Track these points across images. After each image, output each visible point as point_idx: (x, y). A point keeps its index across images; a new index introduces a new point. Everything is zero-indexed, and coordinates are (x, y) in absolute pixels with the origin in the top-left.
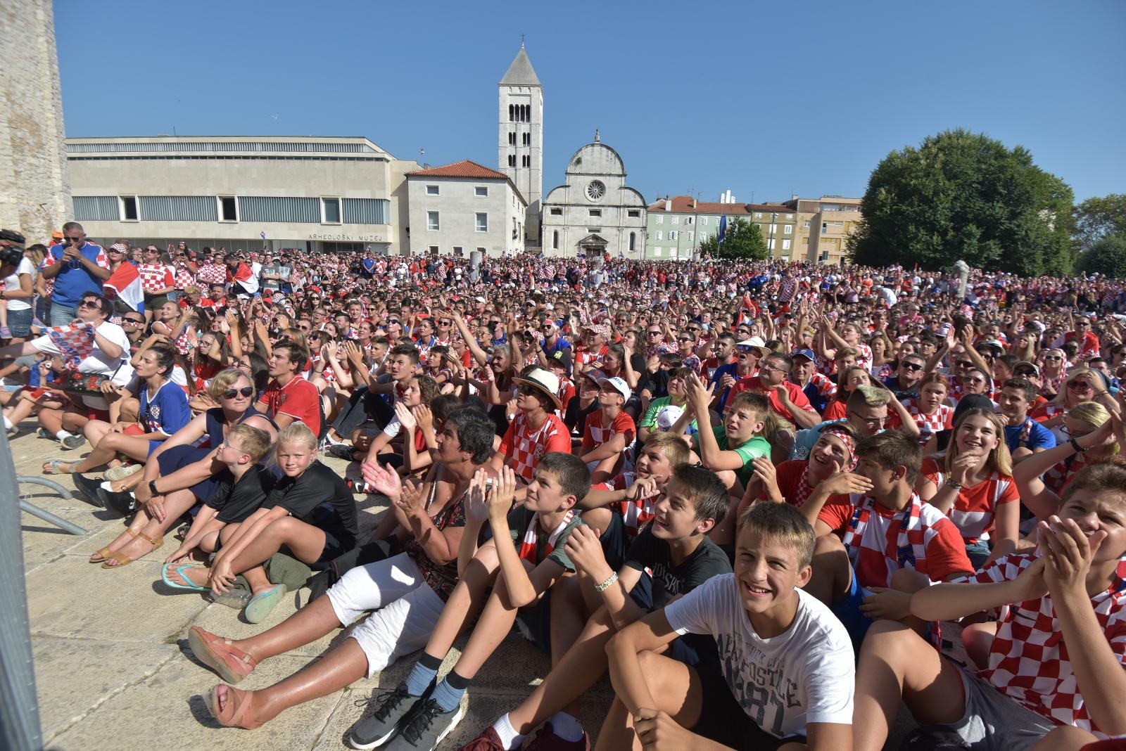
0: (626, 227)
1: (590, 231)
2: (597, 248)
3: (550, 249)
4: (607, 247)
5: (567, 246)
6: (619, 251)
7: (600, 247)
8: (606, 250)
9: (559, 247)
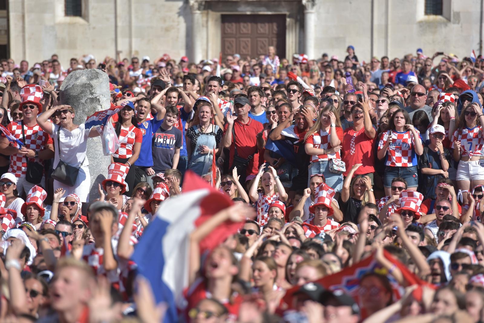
2: (269, 13)
3: (47, 16)
4: (313, 5)
5: (130, 6)
6: (376, 22)
7: (283, 3)
8: (313, 19)
9: (92, 12)
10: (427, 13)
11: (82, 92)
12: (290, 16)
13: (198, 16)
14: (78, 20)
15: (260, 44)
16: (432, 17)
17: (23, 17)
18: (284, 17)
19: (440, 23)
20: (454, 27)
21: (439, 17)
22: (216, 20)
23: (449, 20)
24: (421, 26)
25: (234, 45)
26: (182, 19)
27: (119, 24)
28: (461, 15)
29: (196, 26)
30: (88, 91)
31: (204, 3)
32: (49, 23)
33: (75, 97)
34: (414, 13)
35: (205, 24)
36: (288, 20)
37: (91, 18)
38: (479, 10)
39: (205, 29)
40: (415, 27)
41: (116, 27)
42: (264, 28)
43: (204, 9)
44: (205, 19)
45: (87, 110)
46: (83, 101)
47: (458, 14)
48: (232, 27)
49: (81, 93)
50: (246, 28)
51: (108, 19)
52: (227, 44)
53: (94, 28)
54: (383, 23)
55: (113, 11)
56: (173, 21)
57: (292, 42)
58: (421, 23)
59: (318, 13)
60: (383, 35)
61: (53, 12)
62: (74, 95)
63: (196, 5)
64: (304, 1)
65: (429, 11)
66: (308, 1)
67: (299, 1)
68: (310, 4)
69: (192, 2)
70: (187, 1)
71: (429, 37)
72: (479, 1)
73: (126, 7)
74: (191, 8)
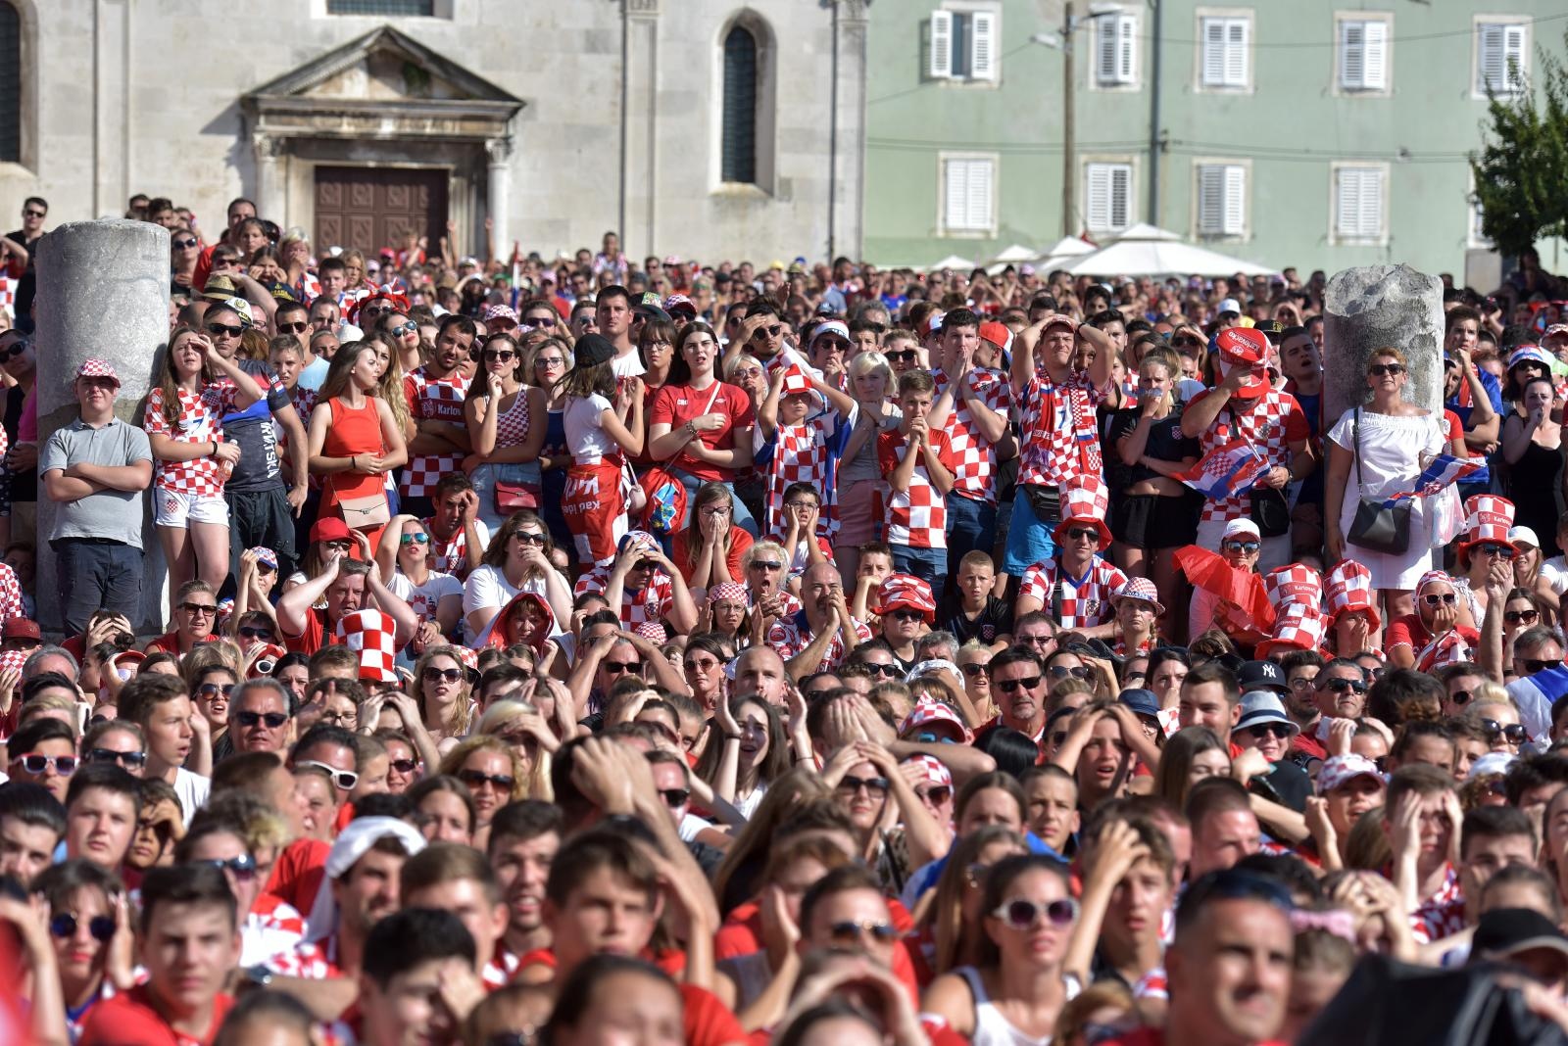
2: (415, 166)
4: (508, 152)
5: (126, 143)
6: (629, 193)
7: (444, 147)
8: (506, 181)
9: (44, 154)
10: (725, 178)
11: (1403, 321)
12: (456, 174)
13: (271, 166)
14: (12, 168)
15: (392, 229)
16: (737, 187)
18: (443, 175)
19: (753, 199)
20: (779, 207)
21: (750, 188)
22: (305, 177)
23: (770, 193)
24: (717, 204)
25: (339, 229)
26: (234, 173)
27: (103, 179)
28: (795, 186)
29: (265, 187)
30: (1417, 319)
31: (283, 142)
33: (1384, 333)
34: (704, 178)
35: (282, 184)
36: (453, 181)
37: (43, 166)
38: (827, 176)
39: (281, 195)
40: (706, 205)
41: (96, 184)
42: (400, 196)
43: (282, 153)
44: (282, 174)
45: (1412, 364)
46: (1405, 342)
47: (787, 183)
48: (336, 192)
49: (1401, 323)
50: (364, 194)
51: (77, 169)
52: (325, 227)
53: (49, 187)
54: (644, 193)
55: (90, 152)
56: (216, 177)
58: (716, 198)
59: (515, 171)
60: (644, 219)
62: (1383, 327)
63: (267, 145)
64: (490, 145)
65: (728, 174)
66: (497, 145)
67: (478, 144)
68: (501, 151)
69: (258, 138)
70: (245, 135)
71: (732, 226)
72: (827, 158)
73: (118, 145)
74: (255, 152)
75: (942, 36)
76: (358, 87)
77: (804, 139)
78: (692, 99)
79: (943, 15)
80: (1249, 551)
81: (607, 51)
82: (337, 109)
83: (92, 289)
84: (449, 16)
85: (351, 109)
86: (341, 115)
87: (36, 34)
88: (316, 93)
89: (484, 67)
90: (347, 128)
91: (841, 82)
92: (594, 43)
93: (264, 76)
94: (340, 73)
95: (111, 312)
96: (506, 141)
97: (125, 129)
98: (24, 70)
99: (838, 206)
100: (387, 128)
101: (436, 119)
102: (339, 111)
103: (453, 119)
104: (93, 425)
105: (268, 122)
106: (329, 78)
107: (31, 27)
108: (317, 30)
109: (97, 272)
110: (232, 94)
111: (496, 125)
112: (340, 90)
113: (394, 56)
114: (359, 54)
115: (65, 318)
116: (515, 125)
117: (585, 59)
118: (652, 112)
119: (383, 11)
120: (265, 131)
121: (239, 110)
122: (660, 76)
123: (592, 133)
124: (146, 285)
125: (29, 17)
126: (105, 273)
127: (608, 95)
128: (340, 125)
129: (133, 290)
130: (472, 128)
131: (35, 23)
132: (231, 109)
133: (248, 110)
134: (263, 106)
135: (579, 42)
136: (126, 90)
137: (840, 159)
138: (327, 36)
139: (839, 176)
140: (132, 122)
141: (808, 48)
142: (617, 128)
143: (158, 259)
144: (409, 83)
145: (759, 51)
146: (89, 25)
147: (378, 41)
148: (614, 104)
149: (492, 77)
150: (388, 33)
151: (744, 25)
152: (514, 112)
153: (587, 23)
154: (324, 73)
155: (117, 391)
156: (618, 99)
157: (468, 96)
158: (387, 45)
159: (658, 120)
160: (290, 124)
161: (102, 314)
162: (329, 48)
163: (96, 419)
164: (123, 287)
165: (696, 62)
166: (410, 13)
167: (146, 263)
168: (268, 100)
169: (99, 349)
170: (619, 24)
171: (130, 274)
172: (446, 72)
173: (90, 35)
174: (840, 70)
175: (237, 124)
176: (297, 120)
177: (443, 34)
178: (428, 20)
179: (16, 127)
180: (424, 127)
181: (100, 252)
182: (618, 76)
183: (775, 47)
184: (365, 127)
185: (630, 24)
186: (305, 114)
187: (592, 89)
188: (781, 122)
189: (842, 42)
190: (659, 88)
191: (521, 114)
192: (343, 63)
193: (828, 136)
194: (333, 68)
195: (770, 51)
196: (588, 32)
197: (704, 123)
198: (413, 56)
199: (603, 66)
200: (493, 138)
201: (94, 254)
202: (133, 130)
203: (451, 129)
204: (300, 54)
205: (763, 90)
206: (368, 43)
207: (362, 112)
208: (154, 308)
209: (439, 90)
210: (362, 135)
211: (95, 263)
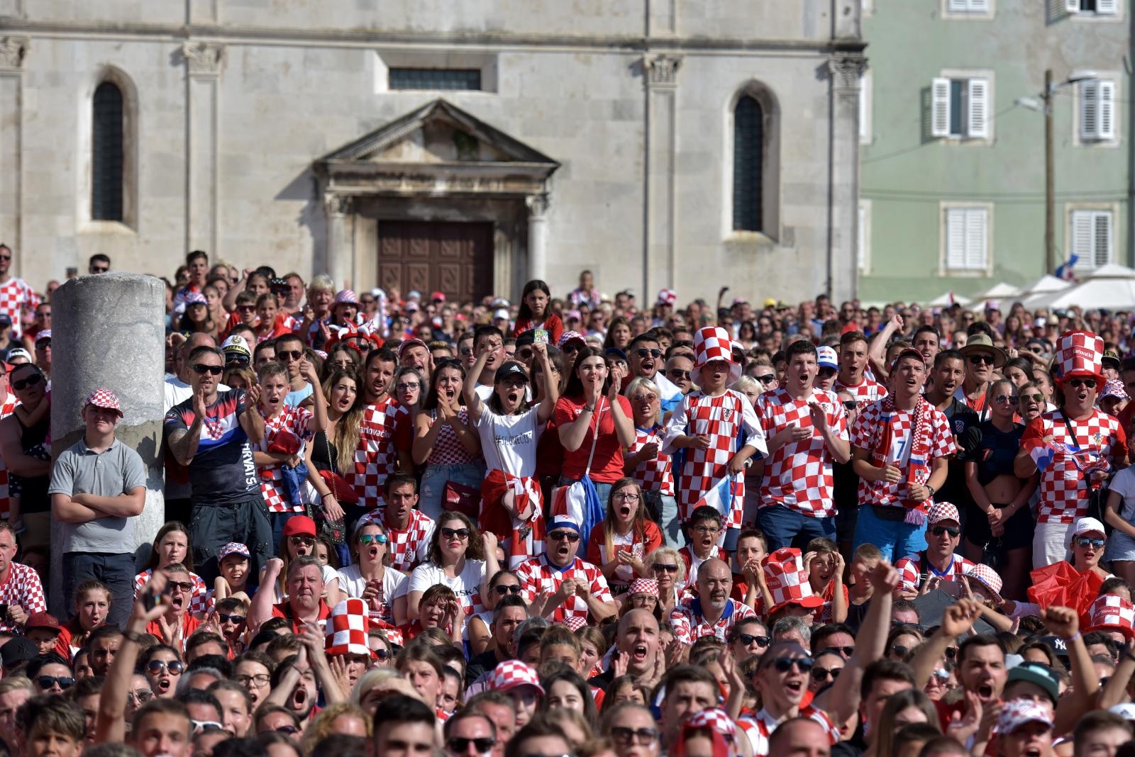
0: (700, 45)
1: (401, 76)
2: (464, 219)
3: (62, 220)
4: (545, 207)
5: (214, 203)
6: (652, 241)
7: (490, 203)
8: (543, 233)
9: (144, 214)
10: (735, 228)
12: (501, 227)
13: (339, 222)
14: (115, 226)
15: (445, 275)
16: (746, 235)
17: (18, 221)
18: (490, 226)
19: (761, 245)
20: (783, 252)
21: (757, 236)
22: (369, 231)
23: (775, 240)
24: (729, 250)
25: (399, 276)
26: (306, 230)
27: (194, 235)
28: (797, 233)
29: (334, 240)
31: (350, 200)
32: (65, 232)
34: (717, 227)
35: (349, 237)
36: (498, 236)
37: (142, 224)
38: (825, 225)
39: (349, 246)
40: (720, 250)
41: (188, 240)
42: (452, 248)
43: (349, 211)
44: (349, 228)
47: (790, 231)
48: (395, 246)
50: (421, 247)
51: (172, 227)
52: (387, 274)
53: (147, 242)
54: (665, 241)
55: (182, 212)
56: (292, 231)
57: (505, 272)
58: (728, 245)
59: (552, 222)
60: (665, 263)
61: (73, 212)
63: (336, 204)
64: (529, 201)
65: (738, 224)
66: (536, 200)
67: (520, 199)
68: (539, 205)
69: (329, 197)
70: (317, 194)
71: (742, 269)
72: (825, 209)
73: (207, 205)
74: (326, 209)
75: (942, 101)
76: (414, 154)
77: (805, 192)
78: (707, 159)
79: (942, 82)
80: (1097, 546)
81: (632, 118)
82: (397, 171)
83: (97, 332)
84: (494, 90)
85: (408, 172)
86: (400, 177)
87: (137, 111)
88: (379, 159)
89: (525, 134)
90: (405, 188)
91: (837, 143)
92: (620, 111)
93: (334, 143)
94: (400, 141)
95: (113, 352)
96: (544, 197)
97: (213, 191)
98: (126, 142)
99: (835, 251)
100: (440, 188)
101: (483, 181)
102: (398, 174)
103: (498, 180)
104: (96, 450)
105: (337, 184)
106: (391, 146)
107: (132, 105)
108: (380, 103)
109: (101, 318)
110: (306, 160)
111: (535, 185)
112: (400, 155)
113: (447, 125)
114: (415, 124)
115: (75, 357)
116: (552, 183)
117: (612, 125)
118: (671, 171)
119: (437, 87)
120: (335, 191)
121: (312, 173)
122: (678, 140)
123: (618, 190)
124: (143, 328)
125: (130, 95)
126: (108, 318)
127: (632, 157)
128: (399, 186)
129: (132, 332)
130: (514, 187)
131: (136, 100)
132: (304, 174)
133: (320, 171)
134: (333, 170)
135: (607, 111)
136: (214, 157)
137: (836, 210)
138: (388, 108)
139: (836, 224)
140: (220, 186)
141: (808, 114)
142: (641, 184)
143: (153, 306)
144: (460, 148)
145: (765, 117)
146: (182, 102)
147: (432, 113)
148: (638, 164)
149: (532, 142)
150: (440, 105)
151: (751, 94)
152: (550, 172)
153: (614, 94)
154: (385, 141)
155: (119, 420)
156: (642, 160)
157: (512, 159)
158: (439, 114)
159: (677, 177)
160: (356, 185)
161: (105, 353)
162: (390, 118)
163: (99, 444)
164: (124, 330)
165: (709, 125)
166: (460, 88)
167: (144, 309)
168: (337, 164)
169: (102, 384)
170: (641, 95)
171: (129, 319)
172: (492, 138)
173: (183, 111)
174: (836, 132)
175: (309, 187)
176: (363, 182)
177: (489, 106)
178: (476, 94)
179: (120, 190)
180: (472, 186)
181: (104, 301)
182: (641, 140)
183: (779, 113)
184: (421, 187)
185: (652, 95)
186: (370, 177)
187: (618, 151)
188: (785, 178)
189: (837, 108)
190: (677, 150)
191: (557, 174)
192: (402, 132)
193: (825, 190)
194: (394, 136)
195: (774, 117)
196: (615, 102)
197: (717, 180)
198: (463, 125)
199: (628, 132)
200: (532, 194)
201: (99, 302)
202: (220, 192)
203: (496, 188)
204: (364, 124)
205: (768, 151)
206: (424, 114)
207: (419, 174)
208: (150, 348)
209: (485, 153)
210: (418, 194)
211: (100, 310)
